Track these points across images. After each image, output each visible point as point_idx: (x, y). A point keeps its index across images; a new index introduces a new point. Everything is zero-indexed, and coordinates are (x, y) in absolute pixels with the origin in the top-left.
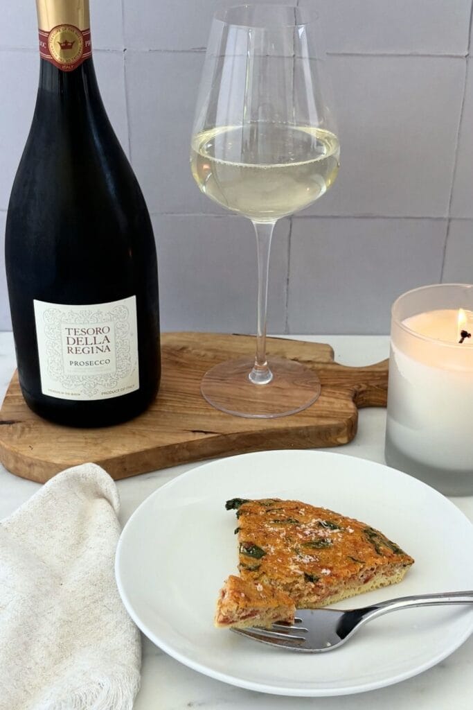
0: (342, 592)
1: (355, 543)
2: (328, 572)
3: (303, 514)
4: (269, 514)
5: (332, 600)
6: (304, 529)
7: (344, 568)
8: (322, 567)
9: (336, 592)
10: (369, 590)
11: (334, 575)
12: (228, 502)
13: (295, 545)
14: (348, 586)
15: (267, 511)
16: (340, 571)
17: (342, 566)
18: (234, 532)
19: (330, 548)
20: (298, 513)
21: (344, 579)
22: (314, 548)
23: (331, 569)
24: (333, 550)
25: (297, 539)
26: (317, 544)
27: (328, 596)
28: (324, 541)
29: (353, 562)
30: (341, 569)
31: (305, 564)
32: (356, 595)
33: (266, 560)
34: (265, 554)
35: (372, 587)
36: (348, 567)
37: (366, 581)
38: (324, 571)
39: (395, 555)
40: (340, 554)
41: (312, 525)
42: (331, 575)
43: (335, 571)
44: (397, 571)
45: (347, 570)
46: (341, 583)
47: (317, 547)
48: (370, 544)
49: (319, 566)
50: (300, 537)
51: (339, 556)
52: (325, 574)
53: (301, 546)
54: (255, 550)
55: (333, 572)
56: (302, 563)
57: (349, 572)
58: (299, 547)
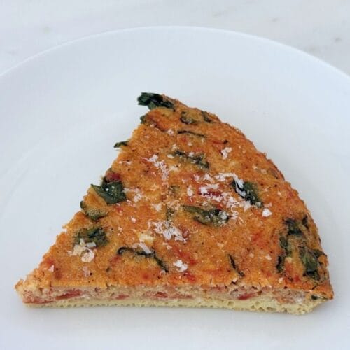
0: (199, 300)
1: (258, 236)
2: (184, 268)
3: (225, 156)
4: (179, 136)
6: (205, 183)
7: (210, 272)
8: (181, 255)
9: (190, 297)
10: (247, 310)
11: (189, 275)
12: (144, 94)
13: (173, 203)
14: (208, 296)
15: (180, 132)
16: (201, 273)
17: (210, 266)
18: (114, 144)
19: (216, 229)
20: (220, 151)
21: (202, 287)
22: (196, 219)
23: (193, 263)
24: (219, 233)
25: (183, 194)
26: (206, 213)
27: (175, 297)
28: (217, 213)
29: (229, 266)
30: (204, 271)
31: (164, 240)
33: (119, 210)
34: (124, 199)
35: (253, 307)
37: (243, 298)
38: (179, 263)
39: (304, 279)
40: (222, 245)
41: (223, 179)
43: (193, 270)
44: (300, 300)
45: (211, 276)
46: (196, 289)
47: (201, 218)
48: (276, 247)
49: (180, 251)
50: (190, 193)
51: (218, 248)
52: (177, 270)
53: (179, 209)
54: (115, 189)
55: (191, 270)
56: (161, 236)
57: (213, 281)
58: (176, 208)
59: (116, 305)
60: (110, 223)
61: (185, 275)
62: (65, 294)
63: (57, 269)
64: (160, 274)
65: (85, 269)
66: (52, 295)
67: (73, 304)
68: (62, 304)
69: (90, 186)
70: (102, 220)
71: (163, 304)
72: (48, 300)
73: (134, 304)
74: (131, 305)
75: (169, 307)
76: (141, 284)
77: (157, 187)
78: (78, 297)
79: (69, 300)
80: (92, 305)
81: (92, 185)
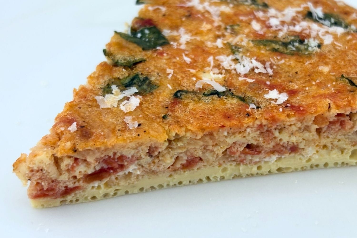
0: (310, 151)
2: (283, 98)
5: (281, 165)
7: (324, 96)
9: (294, 149)
11: (292, 107)
16: (310, 101)
17: (322, 91)
19: (309, 56)
21: (315, 122)
23: (292, 93)
24: (315, 59)
27: (273, 152)
28: (302, 42)
30: (314, 97)
31: (239, 75)
32: (344, 164)
33: (161, 54)
34: (165, 42)
36: (332, 96)
38: (273, 94)
40: (325, 69)
41: (293, 14)
42: (285, 105)
43: (297, 100)
45: (328, 101)
46: (307, 129)
47: (281, 48)
49: (268, 83)
50: (256, 26)
51: (321, 73)
52: (272, 102)
53: (248, 43)
54: (149, 34)
55: (294, 101)
56: (233, 72)
57: (332, 106)
58: (244, 43)
59: (180, 183)
60: (152, 68)
61: (287, 107)
62: (98, 168)
63: (83, 127)
64: (249, 110)
65: (128, 119)
66: (77, 174)
67: (111, 191)
68: (94, 192)
69: (113, 34)
70: (140, 66)
71: (254, 169)
72: (71, 185)
73: (208, 178)
74: (204, 179)
75: (262, 175)
76: (223, 126)
77: (209, 27)
78: (121, 173)
79: (105, 180)
80: (142, 189)
81: (116, 32)
